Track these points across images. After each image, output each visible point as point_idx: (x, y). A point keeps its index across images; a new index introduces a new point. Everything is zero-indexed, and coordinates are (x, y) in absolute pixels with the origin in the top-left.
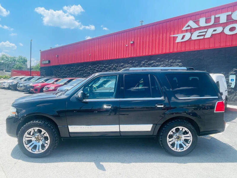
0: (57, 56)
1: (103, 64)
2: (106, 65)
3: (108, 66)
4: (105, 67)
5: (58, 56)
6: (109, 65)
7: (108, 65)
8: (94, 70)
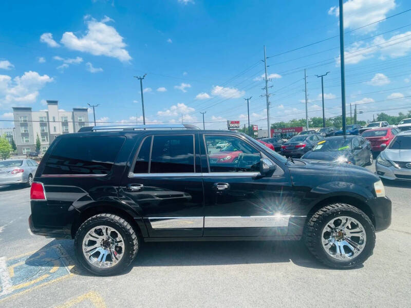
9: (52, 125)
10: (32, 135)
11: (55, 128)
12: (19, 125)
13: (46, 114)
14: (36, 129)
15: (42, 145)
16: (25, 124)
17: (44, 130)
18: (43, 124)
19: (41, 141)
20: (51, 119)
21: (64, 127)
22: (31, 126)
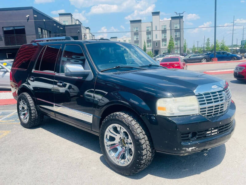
9: (154, 33)
10: (141, 42)
11: (156, 35)
12: (133, 34)
13: (151, 24)
14: (144, 37)
15: (148, 50)
16: (136, 34)
17: (148, 38)
18: (149, 33)
19: (146, 46)
20: (154, 29)
21: (163, 34)
22: (141, 35)
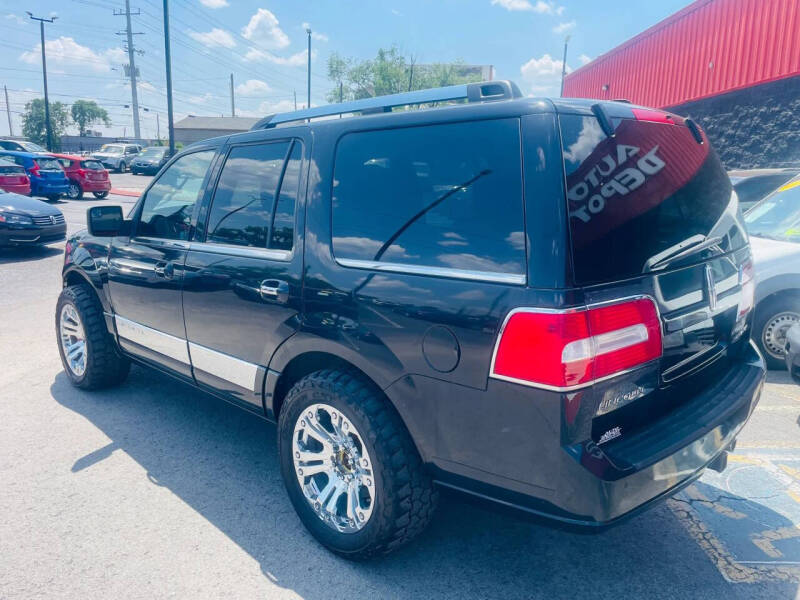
0: (604, 88)
1: (758, 104)
2: (769, 105)
3: (780, 112)
4: (765, 118)
5: (608, 87)
6: (786, 106)
7: (777, 109)
8: (721, 134)
